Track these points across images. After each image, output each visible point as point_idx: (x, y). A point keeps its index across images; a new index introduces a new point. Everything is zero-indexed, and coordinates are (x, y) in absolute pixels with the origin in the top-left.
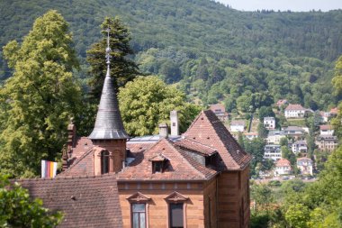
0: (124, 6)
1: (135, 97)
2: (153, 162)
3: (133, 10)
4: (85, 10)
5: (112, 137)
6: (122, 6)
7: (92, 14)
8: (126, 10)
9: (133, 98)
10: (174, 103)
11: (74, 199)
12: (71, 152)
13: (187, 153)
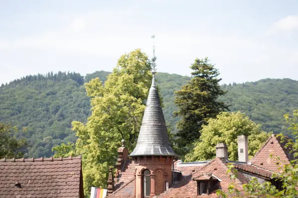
0: (280, 104)
1: (217, 133)
2: (199, 182)
3: (287, 108)
4: (243, 107)
5: (152, 153)
6: (277, 104)
7: (250, 110)
8: (281, 107)
9: (215, 134)
10: (260, 139)
11: (19, 185)
12: (119, 176)
13: (246, 175)
